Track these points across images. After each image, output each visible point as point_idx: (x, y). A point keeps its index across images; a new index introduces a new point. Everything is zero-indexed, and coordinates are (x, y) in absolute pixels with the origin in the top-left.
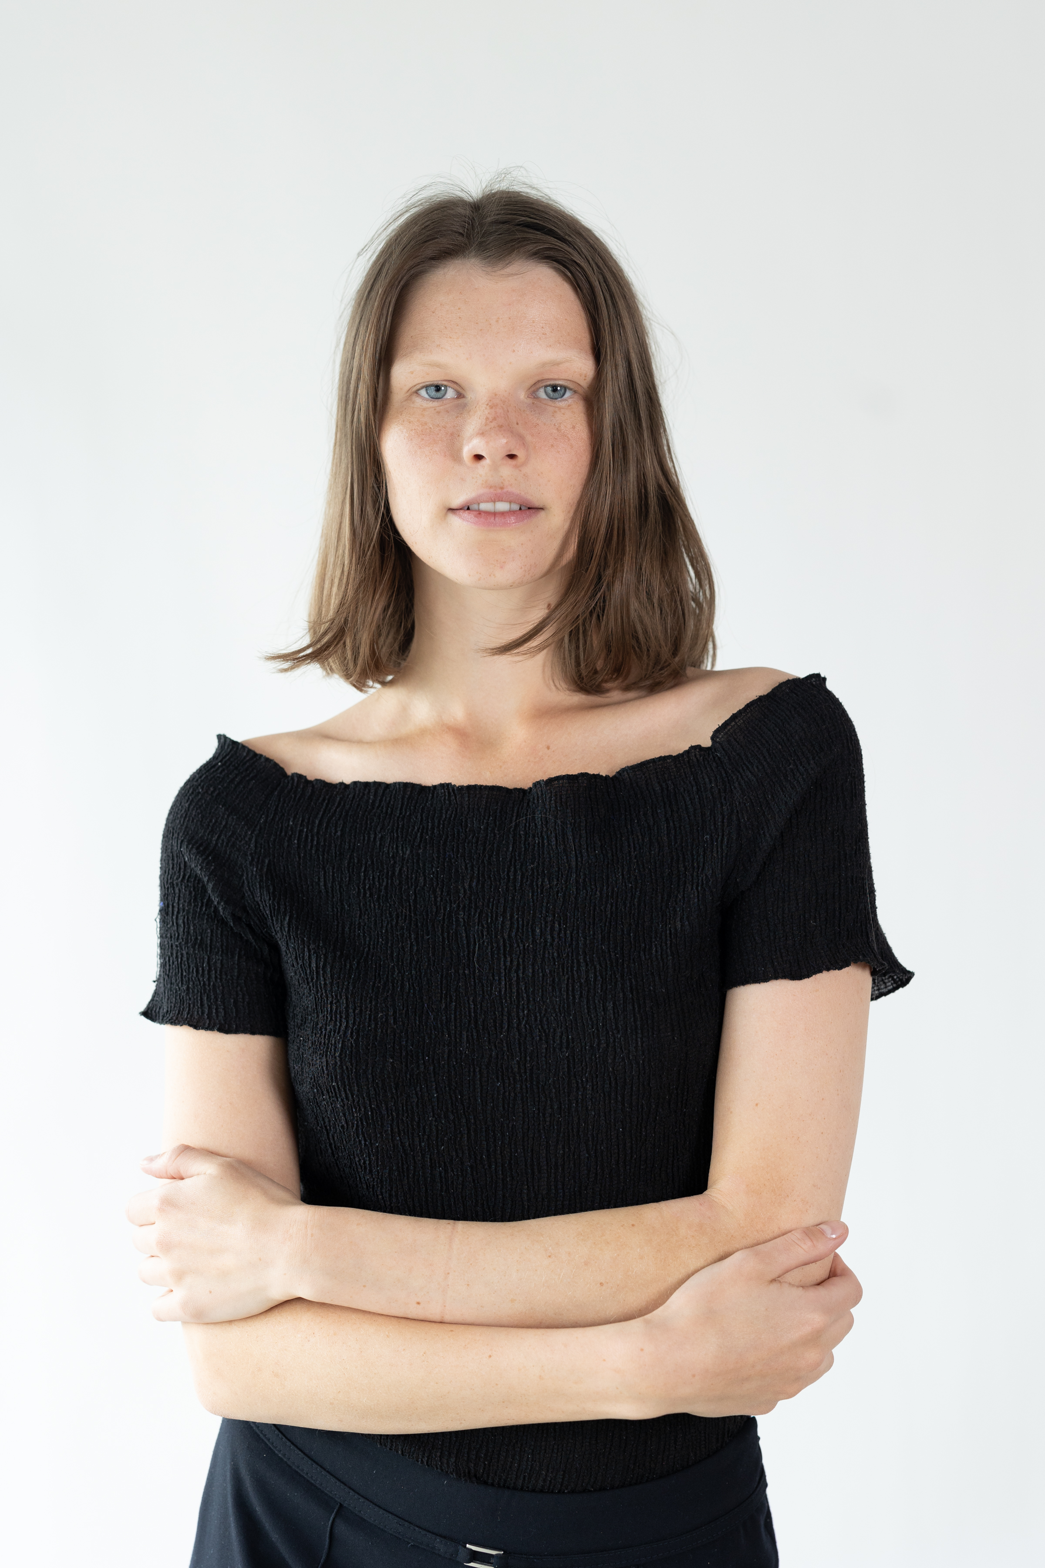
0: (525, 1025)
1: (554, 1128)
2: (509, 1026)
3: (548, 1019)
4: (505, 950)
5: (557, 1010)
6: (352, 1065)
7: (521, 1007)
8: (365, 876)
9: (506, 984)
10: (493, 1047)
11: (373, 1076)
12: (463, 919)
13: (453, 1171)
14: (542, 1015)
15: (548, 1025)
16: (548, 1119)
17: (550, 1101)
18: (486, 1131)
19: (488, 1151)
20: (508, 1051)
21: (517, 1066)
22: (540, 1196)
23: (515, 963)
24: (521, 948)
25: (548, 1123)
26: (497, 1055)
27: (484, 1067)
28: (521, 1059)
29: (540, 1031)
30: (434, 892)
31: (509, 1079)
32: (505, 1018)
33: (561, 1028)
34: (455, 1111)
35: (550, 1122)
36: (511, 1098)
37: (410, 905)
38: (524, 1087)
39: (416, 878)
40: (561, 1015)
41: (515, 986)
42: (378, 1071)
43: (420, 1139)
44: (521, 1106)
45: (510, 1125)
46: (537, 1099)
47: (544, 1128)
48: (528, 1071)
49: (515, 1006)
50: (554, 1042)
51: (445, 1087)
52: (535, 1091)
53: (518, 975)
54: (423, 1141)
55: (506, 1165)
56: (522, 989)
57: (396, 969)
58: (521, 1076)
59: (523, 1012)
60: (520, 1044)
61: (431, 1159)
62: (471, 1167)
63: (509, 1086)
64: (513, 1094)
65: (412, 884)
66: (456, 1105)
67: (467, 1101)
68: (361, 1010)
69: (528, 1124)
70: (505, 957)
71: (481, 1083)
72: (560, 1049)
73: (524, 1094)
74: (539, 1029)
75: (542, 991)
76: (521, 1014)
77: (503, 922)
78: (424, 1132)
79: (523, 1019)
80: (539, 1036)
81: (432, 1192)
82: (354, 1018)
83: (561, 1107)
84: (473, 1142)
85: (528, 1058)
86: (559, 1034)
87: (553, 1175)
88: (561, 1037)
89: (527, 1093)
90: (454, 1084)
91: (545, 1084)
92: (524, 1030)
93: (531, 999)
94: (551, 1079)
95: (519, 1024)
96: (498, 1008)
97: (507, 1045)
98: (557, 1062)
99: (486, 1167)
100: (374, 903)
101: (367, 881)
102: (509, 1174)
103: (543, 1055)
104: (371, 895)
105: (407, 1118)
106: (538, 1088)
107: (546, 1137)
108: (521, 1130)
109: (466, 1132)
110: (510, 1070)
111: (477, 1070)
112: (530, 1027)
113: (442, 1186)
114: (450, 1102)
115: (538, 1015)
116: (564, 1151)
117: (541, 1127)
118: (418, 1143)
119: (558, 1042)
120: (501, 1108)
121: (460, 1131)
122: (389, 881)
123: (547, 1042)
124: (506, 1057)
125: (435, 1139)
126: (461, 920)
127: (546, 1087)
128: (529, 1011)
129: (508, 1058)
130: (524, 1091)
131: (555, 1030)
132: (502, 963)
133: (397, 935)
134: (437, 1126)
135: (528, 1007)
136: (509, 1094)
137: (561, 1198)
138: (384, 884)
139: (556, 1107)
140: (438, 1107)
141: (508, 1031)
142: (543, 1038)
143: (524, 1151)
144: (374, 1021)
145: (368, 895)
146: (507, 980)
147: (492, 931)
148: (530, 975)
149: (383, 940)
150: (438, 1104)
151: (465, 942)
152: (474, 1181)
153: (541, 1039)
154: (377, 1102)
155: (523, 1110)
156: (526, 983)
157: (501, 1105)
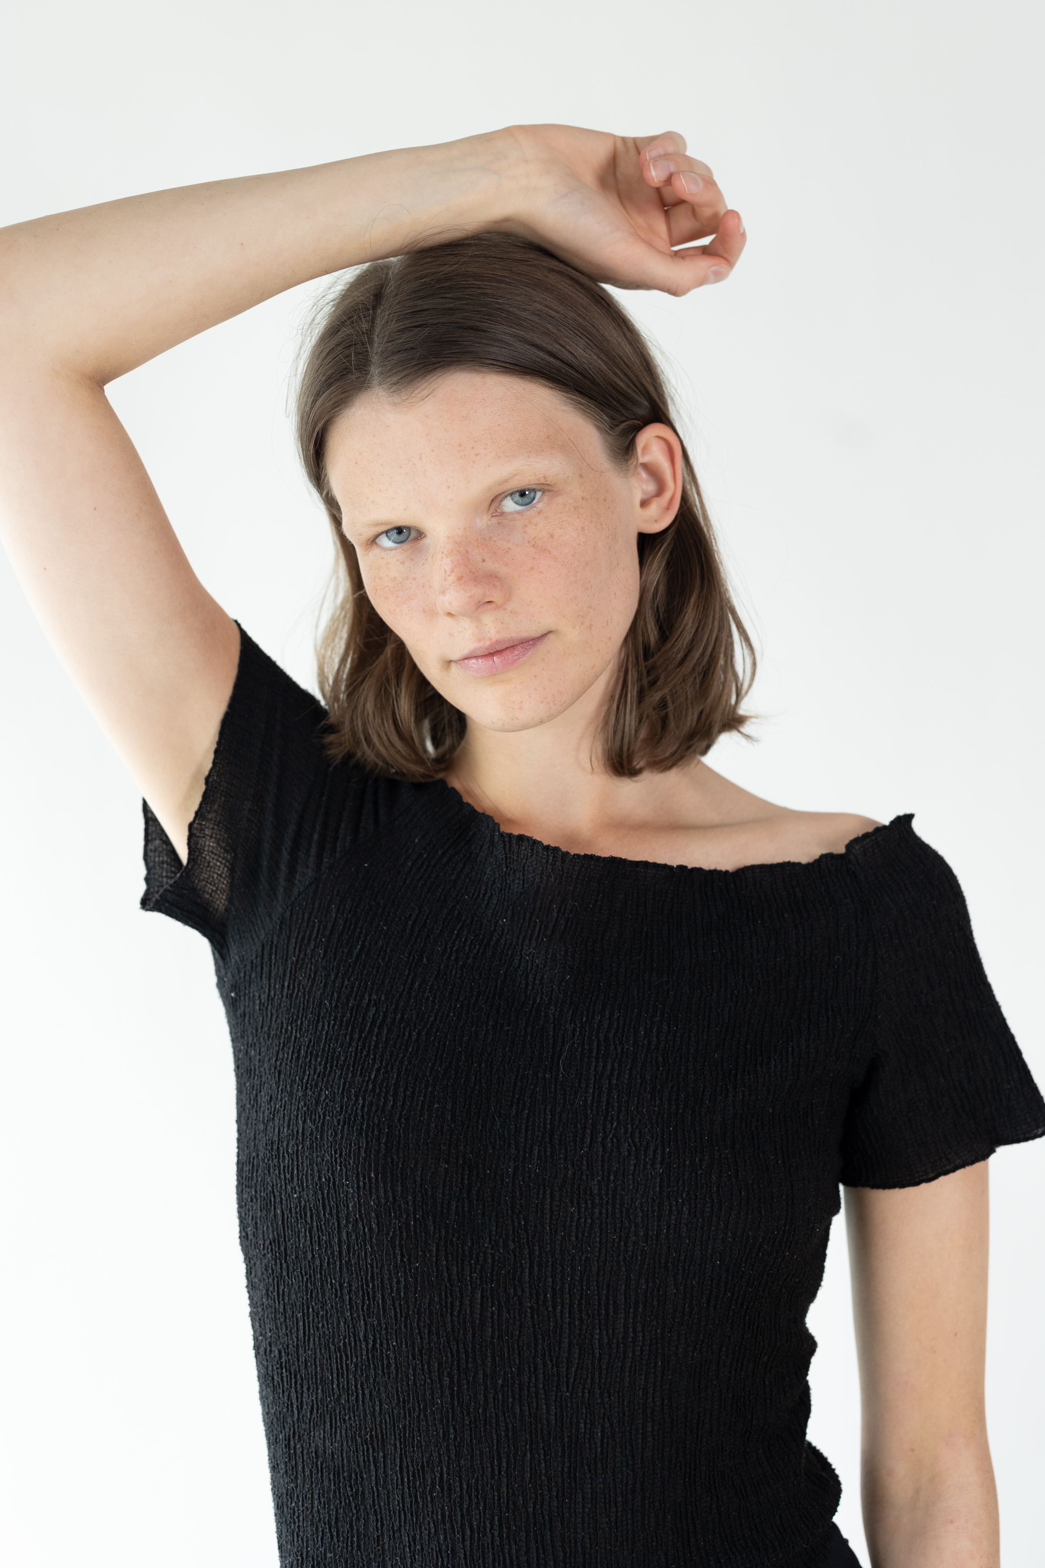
0: (612, 1139)
1: (637, 1258)
2: (592, 1139)
3: (640, 1131)
4: (598, 1052)
5: (654, 1121)
6: (398, 1158)
7: (609, 1118)
8: (457, 935)
9: (594, 1093)
10: (570, 1166)
11: (422, 1180)
12: (554, 1015)
13: (508, 1312)
14: (634, 1126)
15: (640, 1138)
16: (631, 1249)
17: (635, 1227)
18: (552, 1265)
19: (554, 1289)
20: (588, 1170)
21: (597, 1187)
22: (615, 1341)
23: (609, 1067)
24: (619, 1051)
25: (630, 1253)
26: (574, 1174)
27: (556, 1189)
28: (603, 1178)
29: (629, 1145)
30: (527, 976)
31: (586, 1203)
32: (589, 1131)
33: (656, 1141)
34: (516, 1239)
35: (633, 1252)
36: (587, 1225)
37: (496, 986)
38: (604, 1211)
39: (512, 955)
40: (658, 1126)
41: (605, 1095)
42: (429, 1174)
43: (471, 1268)
44: (598, 1234)
45: (583, 1258)
46: (619, 1225)
47: (625, 1258)
48: (610, 1192)
49: (602, 1118)
50: (646, 1157)
51: (507, 1210)
52: (618, 1216)
53: (610, 1082)
54: (475, 1272)
55: (575, 1306)
56: (613, 1097)
57: (463, 1057)
58: (601, 1199)
59: (612, 1124)
60: (603, 1161)
61: (482, 1297)
62: (531, 1308)
63: (585, 1211)
64: (589, 1221)
65: (505, 960)
66: (518, 1232)
67: (533, 1228)
68: (413, 1093)
69: (606, 1255)
70: (597, 1061)
71: (551, 1208)
72: (653, 1165)
73: (604, 1220)
74: (628, 1143)
75: (638, 1099)
76: (609, 1126)
77: (600, 1021)
78: (478, 1260)
79: (611, 1132)
80: (628, 1151)
81: (481, 1338)
82: (404, 1101)
83: (648, 1234)
84: (535, 1278)
85: (612, 1177)
86: (652, 1148)
87: (631, 1315)
88: (654, 1151)
89: (607, 1218)
90: (518, 1207)
91: (631, 1207)
92: (610, 1145)
93: (623, 1109)
94: (639, 1201)
95: (604, 1138)
96: (581, 1120)
97: (587, 1163)
98: (647, 1181)
99: (550, 1309)
100: (456, 970)
101: (457, 942)
102: (577, 1316)
103: (631, 1172)
104: (457, 959)
105: (458, 1240)
106: (621, 1212)
107: (626, 1270)
108: (596, 1263)
109: (528, 1265)
110: (588, 1192)
111: (548, 1192)
112: (618, 1140)
113: (493, 1332)
114: (511, 1228)
115: (629, 1126)
116: (647, 1286)
117: (621, 1258)
118: (468, 1273)
119: (651, 1156)
120: (573, 1238)
121: (521, 1264)
122: (481, 950)
123: (637, 1158)
124: (584, 1178)
125: (489, 1270)
126: (551, 1016)
127: (631, 1211)
128: (618, 1122)
129: (587, 1178)
130: (604, 1216)
131: (648, 1143)
132: (593, 1068)
133: (473, 1016)
134: (493, 1255)
135: (618, 1118)
136: (585, 1222)
137: (641, 1343)
138: (475, 951)
139: (642, 1234)
140: (497, 1233)
141: (590, 1146)
142: (633, 1153)
143: (598, 1288)
144: (427, 1111)
145: (453, 958)
146: (597, 1087)
147: (586, 1031)
148: (626, 1081)
149: (454, 1016)
150: (496, 1229)
151: (551, 1042)
152: (534, 1326)
153: (629, 1155)
154: (423, 1212)
155: (601, 1239)
156: (619, 1091)
157: (573, 1234)
